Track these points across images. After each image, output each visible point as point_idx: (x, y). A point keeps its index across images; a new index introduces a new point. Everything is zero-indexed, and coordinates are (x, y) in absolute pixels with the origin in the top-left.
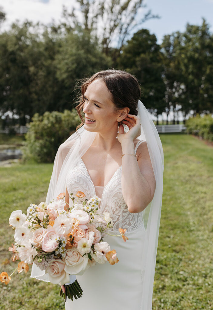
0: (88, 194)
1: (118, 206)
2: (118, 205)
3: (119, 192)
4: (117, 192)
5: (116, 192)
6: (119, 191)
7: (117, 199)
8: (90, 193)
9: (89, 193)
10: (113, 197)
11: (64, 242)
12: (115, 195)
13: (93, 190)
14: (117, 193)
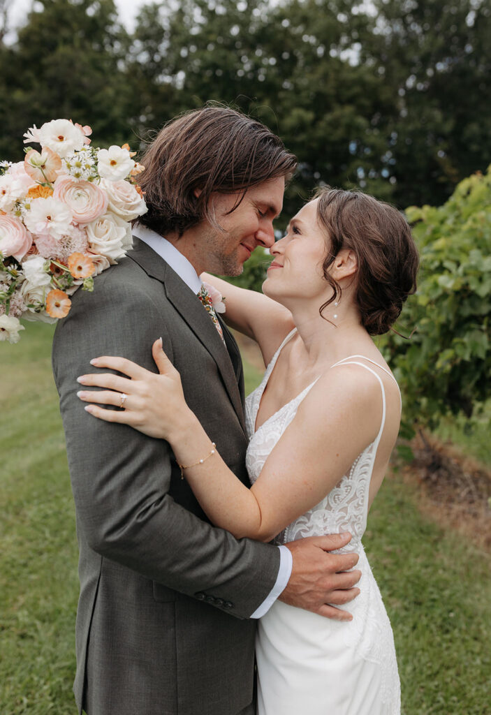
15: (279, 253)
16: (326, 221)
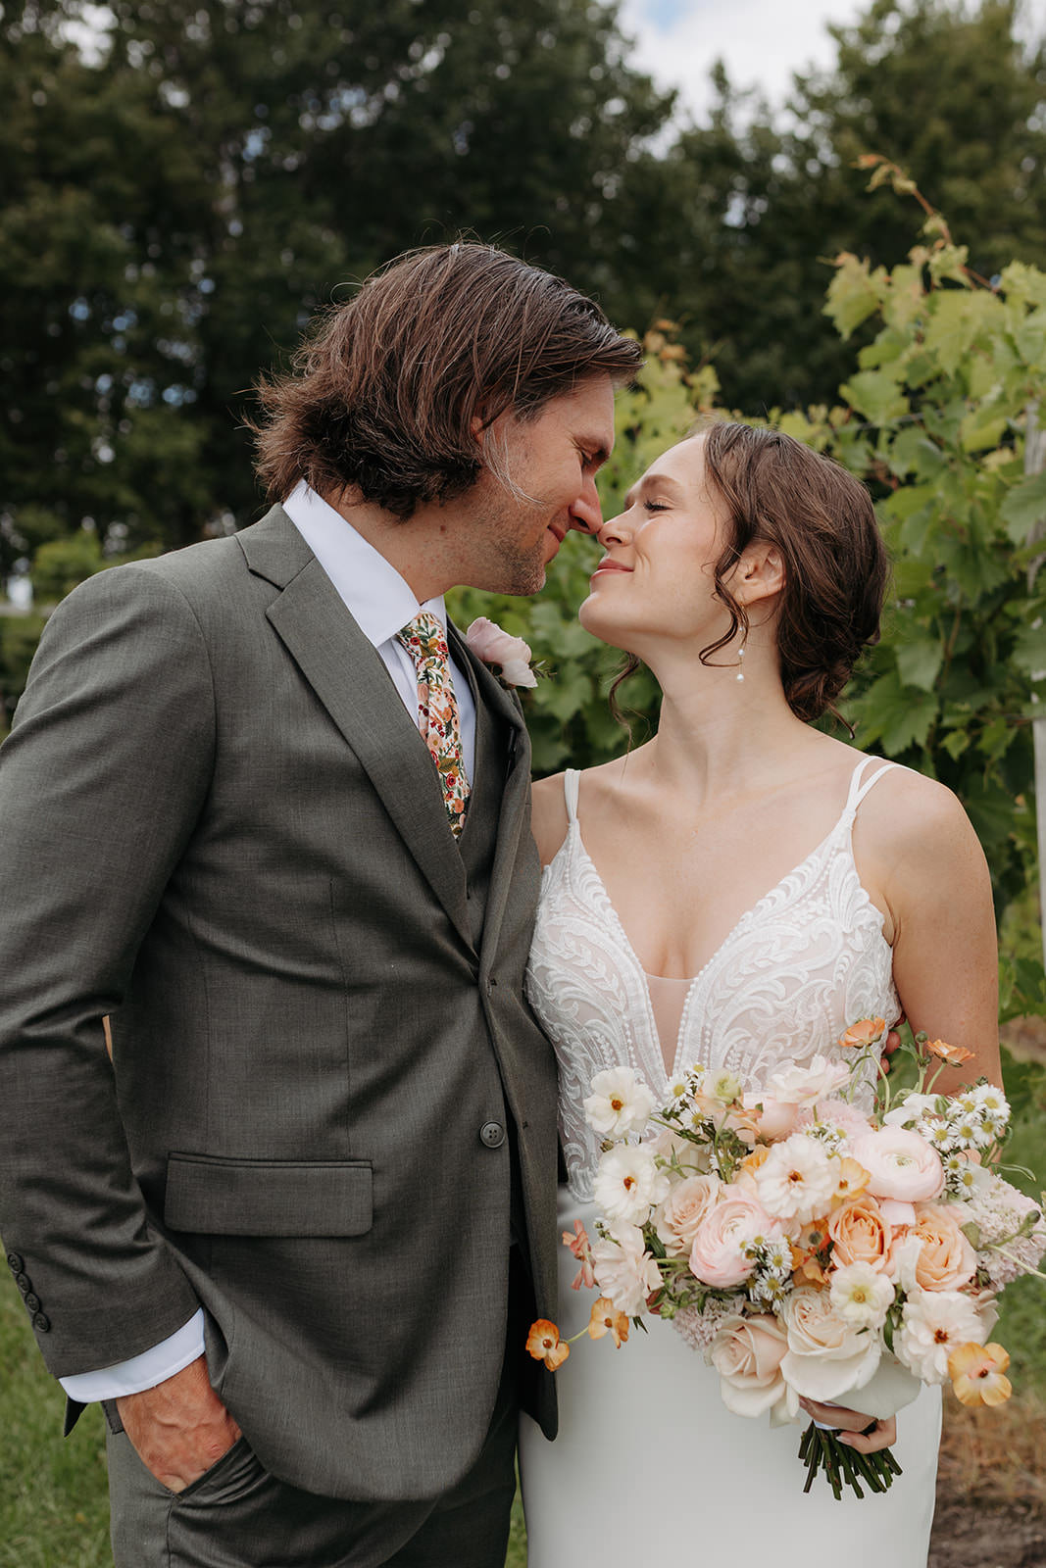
0: (619, 1013)
1: (753, 1072)
2: (752, 1065)
3: (755, 1009)
4: (749, 1006)
5: (745, 1007)
6: (754, 1005)
7: (747, 1039)
8: (627, 1007)
9: (621, 1007)
10: (727, 1031)
11: (779, 1263)
12: (736, 1019)
13: (641, 991)
14: (751, 1009)
15: (619, 541)
16: (726, 482)
